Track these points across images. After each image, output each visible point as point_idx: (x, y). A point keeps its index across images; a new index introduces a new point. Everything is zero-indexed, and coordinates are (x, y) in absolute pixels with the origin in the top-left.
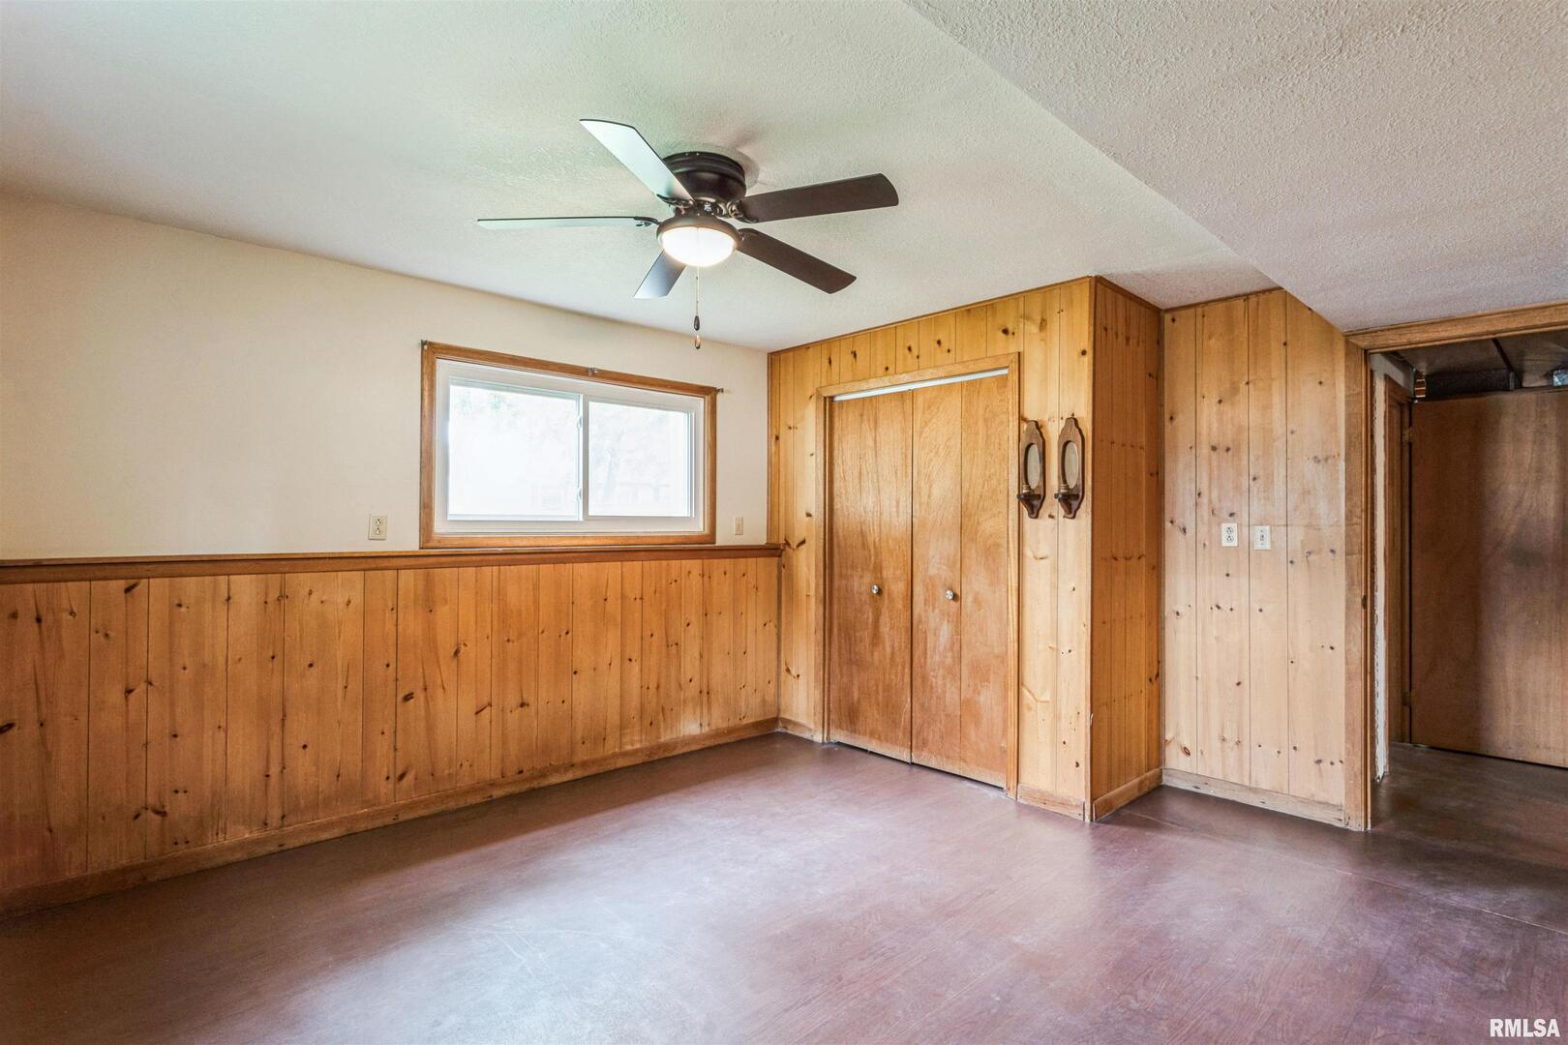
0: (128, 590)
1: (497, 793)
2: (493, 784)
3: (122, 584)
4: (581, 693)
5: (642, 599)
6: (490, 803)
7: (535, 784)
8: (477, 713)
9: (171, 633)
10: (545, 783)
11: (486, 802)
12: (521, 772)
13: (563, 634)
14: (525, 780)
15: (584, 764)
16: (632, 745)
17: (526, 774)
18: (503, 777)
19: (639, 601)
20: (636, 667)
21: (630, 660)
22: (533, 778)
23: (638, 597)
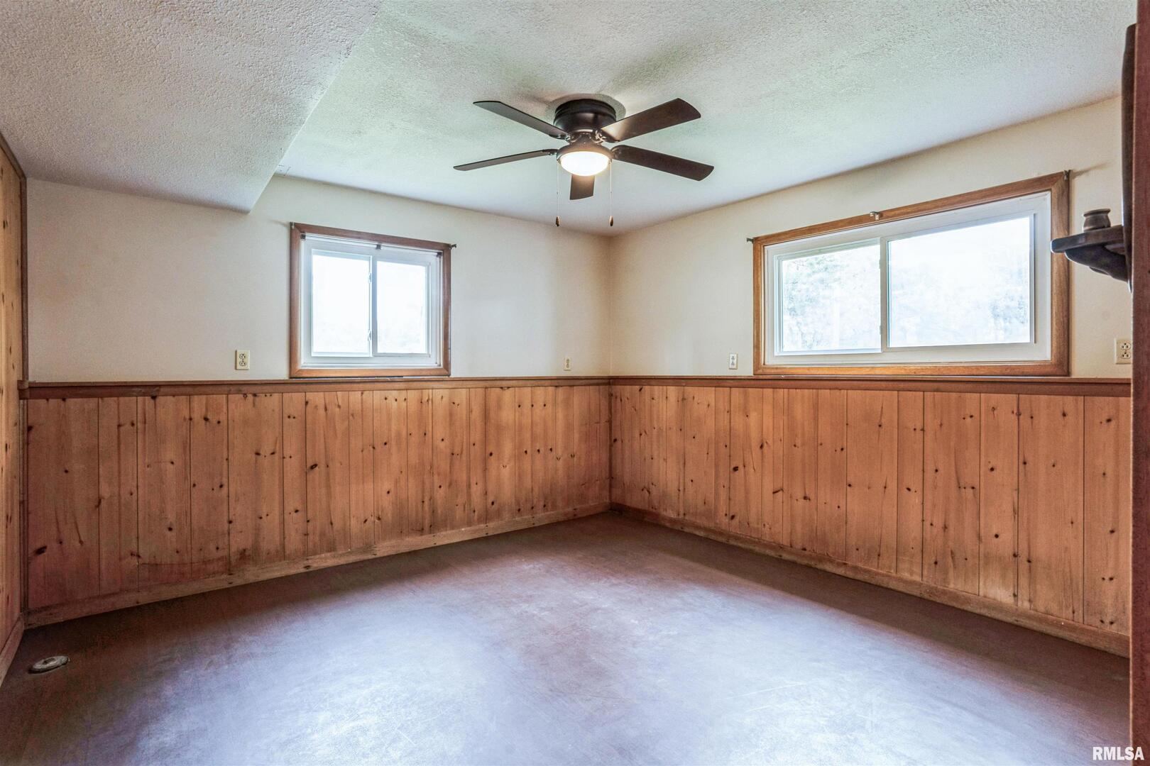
0: (640, 390)
1: (786, 556)
2: (781, 547)
3: (638, 387)
4: (855, 505)
5: (923, 430)
6: (780, 561)
7: (812, 563)
8: (774, 493)
9: (651, 411)
10: (820, 566)
11: (776, 559)
12: (805, 549)
13: (839, 449)
14: (804, 556)
15: (855, 568)
16: (911, 575)
17: (806, 553)
18: (791, 547)
19: (919, 433)
20: (915, 499)
21: (909, 489)
22: (812, 558)
23: (919, 426)
